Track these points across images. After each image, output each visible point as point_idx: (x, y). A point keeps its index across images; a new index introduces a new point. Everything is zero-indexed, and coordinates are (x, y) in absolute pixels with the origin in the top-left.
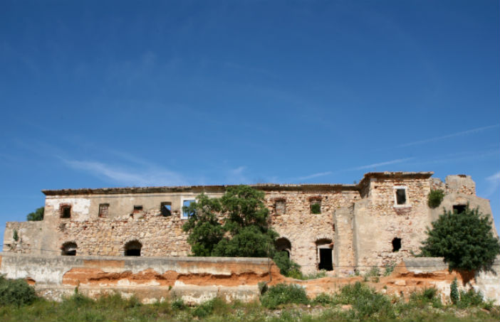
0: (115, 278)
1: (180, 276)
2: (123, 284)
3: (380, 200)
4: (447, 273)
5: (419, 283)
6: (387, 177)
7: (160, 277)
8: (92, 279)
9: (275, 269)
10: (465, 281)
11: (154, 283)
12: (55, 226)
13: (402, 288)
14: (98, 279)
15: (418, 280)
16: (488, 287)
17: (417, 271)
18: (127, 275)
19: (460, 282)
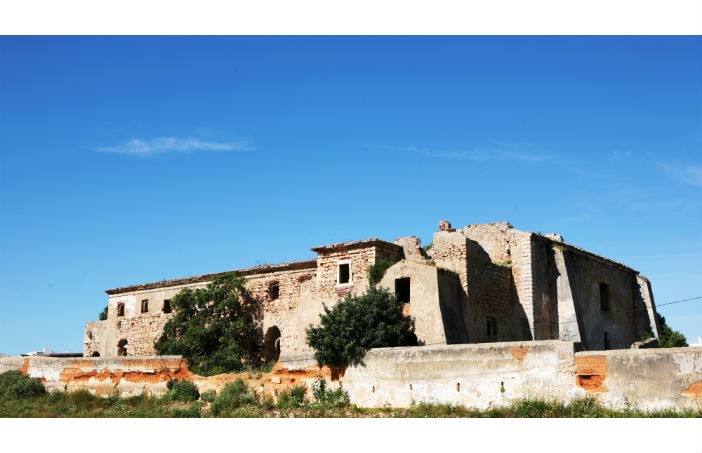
0: (87, 376)
1: (124, 374)
2: (92, 381)
3: (324, 279)
4: (318, 369)
5: (293, 380)
6: (332, 250)
7: (113, 376)
8: (76, 378)
9: (184, 366)
10: (335, 377)
11: (108, 381)
12: (114, 325)
13: (277, 387)
14: (79, 378)
15: (291, 376)
16: (357, 386)
17: (291, 367)
18: (93, 374)
19: (328, 379)
